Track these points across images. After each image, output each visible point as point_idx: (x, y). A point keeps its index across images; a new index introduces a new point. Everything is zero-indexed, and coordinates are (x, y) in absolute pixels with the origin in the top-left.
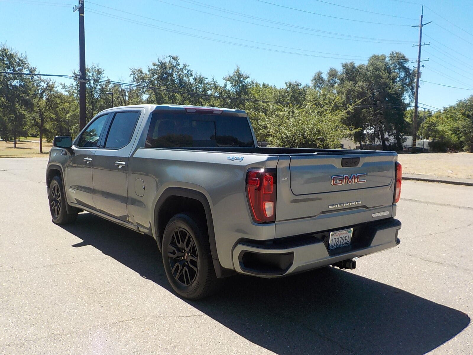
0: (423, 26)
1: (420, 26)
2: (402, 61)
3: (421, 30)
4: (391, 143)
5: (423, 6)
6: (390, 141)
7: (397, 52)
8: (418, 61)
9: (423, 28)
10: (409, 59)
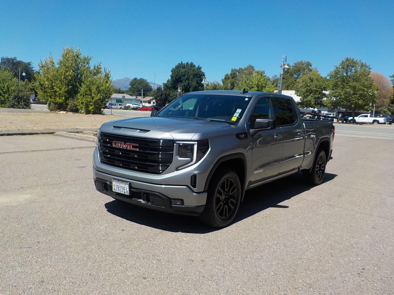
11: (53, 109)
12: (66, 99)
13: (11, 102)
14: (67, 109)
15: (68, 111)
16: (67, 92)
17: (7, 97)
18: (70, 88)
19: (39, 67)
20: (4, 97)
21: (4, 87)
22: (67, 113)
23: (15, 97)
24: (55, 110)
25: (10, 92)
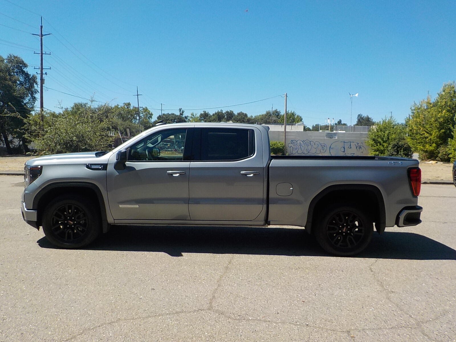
0: (44, 36)
1: (40, 36)
2: (21, 65)
3: (41, 39)
4: (15, 145)
5: (41, 18)
6: (14, 144)
7: (15, 55)
8: (40, 68)
9: (43, 38)
10: (28, 65)
11: (423, 159)
12: (438, 146)
13: (389, 151)
14: (437, 158)
15: (439, 161)
16: (440, 137)
17: (386, 146)
18: (442, 133)
19: (410, 110)
20: (383, 146)
21: (384, 136)
22: (437, 163)
23: (395, 146)
24: (425, 159)
25: (390, 141)
